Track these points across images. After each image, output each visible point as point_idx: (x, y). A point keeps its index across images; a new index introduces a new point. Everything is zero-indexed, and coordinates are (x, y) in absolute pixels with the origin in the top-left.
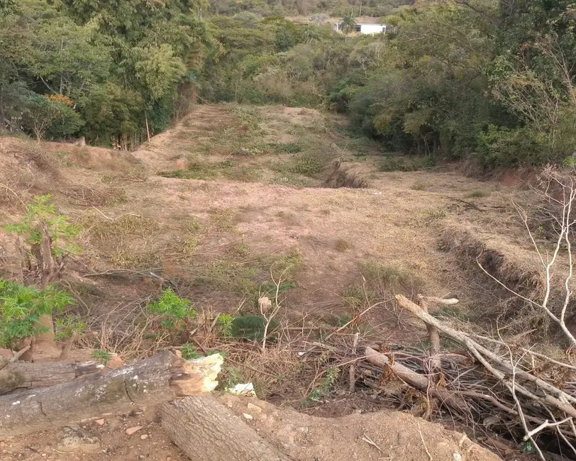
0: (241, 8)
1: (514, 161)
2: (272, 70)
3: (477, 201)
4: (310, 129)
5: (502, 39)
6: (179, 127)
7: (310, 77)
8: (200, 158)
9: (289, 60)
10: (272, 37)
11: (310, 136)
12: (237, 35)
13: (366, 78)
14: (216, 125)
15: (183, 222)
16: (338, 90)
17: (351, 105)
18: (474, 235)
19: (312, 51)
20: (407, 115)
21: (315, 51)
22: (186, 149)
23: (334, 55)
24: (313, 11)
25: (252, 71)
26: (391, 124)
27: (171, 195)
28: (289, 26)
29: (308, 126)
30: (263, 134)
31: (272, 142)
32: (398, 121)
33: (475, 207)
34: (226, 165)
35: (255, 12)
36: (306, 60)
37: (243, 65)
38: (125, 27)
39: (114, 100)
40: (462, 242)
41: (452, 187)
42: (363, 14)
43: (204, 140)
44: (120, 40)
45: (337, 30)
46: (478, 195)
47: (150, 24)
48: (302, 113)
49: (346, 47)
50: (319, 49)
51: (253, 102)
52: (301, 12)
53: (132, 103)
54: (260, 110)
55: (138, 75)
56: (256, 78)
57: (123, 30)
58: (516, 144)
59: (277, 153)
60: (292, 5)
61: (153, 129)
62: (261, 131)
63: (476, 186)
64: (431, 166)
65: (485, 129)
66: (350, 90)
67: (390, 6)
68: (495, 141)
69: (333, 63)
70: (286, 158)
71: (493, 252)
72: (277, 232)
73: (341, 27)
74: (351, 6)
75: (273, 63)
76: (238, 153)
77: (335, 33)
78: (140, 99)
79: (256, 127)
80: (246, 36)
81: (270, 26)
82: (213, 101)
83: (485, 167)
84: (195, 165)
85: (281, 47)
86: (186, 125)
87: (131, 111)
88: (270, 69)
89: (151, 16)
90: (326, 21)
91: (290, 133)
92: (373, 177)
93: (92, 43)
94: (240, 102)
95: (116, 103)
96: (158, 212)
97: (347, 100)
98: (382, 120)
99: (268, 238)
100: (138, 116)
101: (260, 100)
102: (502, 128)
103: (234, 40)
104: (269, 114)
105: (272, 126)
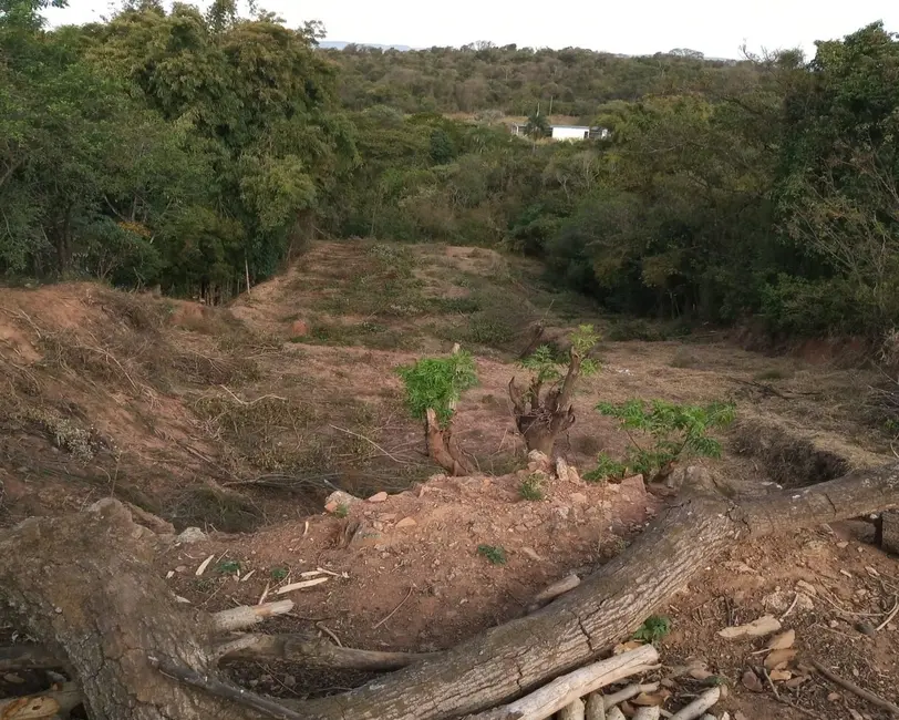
0: (374, 100)
1: (821, 326)
2: (427, 192)
3: (776, 384)
4: (490, 278)
5: (792, 151)
6: (293, 274)
7: (483, 204)
8: (328, 319)
9: (451, 177)
10: (424, 142)
11: (489, 288)
12: (378, 140)
13: (569, 204)
14: (348, 270)
15: (346, 408)
16: (526, 222)
17: (548, 245)
18: (789, 431)
19: (486, 165)
20: (644, 259)
21: (490, 164)
22: (305, 306)
23: (518, 171)
24: (481, 106)
25: (396, 191)
26: (620, 271)
27: (322, 369)
28: (449, 126)
29: (485, 274)
30: (420, 284)
31: (434, 296)
32: (631, 269)
33: (774, 393)
34: (366, 329)
35: (393, 106)
36: (477, 178)
37: (384, 184)
38: (227, 126)
39: (206, 232)
40: (772, 442)
41: (729, 364)
42: (554, 111)
43: (333, 292)
44: (218, 144)
45: (517, 133)
46: (775, 376)
47: (262, 123)
48: (473, 255)
49: (535, 160)
50: (496, 163)
51: (398, 238)
52: (462, 108)
53: (229, 237)
54: (411, 250)
55: (243, 196)
56: (402, 204)
57: (223, 131)
58: (821, 302)
59: (442, 313)
60: (448, 98)
61: (254, 275)
62: (416, 280)
63: (763, 363)
64: (685, 333)
65: (772, 279)
66: (547, 222)
67: (595, 101)
68: (790, 297)
69: (517, 183)
70: (455, 321)
71: (828, 455)
72: (487, 424)
73: (526, 130)
74: (536, 100)
75: (427, 182)
76: (385, 313)
77: (516, 139)
78: (240, 232)
79: (408, 275)
80: (390, 141)
81: (422, 127)
82: (338, 235)
83: (774, 336)
84: (321, 329)
85: (437, 158)
86: (303, 270)
87: (226, 249)
88: (422, 190)
89: (263, 111)
90: (499, 121)
91: (459, 284)
92: (602, 349)
93: (186, 148)
94: (379, 237)
95: (207, 237)
96: (308, 394)
97: (540, 236)
98: (606, 265)
99: (475, 434)
100: (235, 257)
101: (408, 236)
102: (798, 278)
103: (372, 148)
104: (425, 256)
105: (431, 274)
